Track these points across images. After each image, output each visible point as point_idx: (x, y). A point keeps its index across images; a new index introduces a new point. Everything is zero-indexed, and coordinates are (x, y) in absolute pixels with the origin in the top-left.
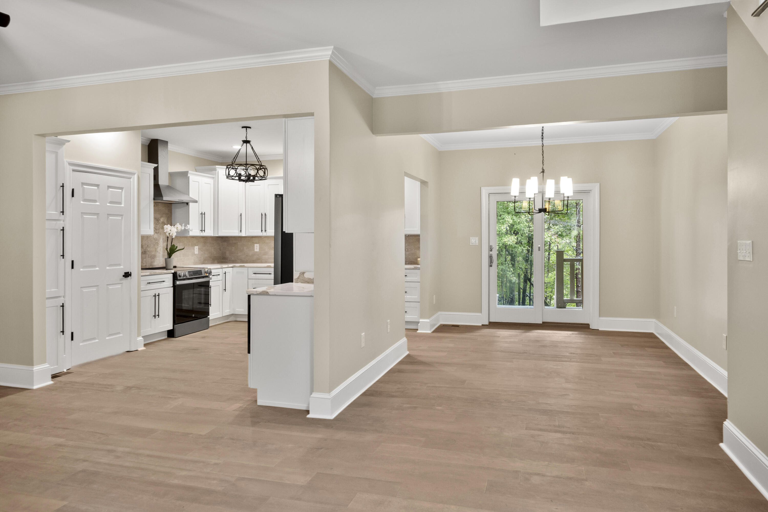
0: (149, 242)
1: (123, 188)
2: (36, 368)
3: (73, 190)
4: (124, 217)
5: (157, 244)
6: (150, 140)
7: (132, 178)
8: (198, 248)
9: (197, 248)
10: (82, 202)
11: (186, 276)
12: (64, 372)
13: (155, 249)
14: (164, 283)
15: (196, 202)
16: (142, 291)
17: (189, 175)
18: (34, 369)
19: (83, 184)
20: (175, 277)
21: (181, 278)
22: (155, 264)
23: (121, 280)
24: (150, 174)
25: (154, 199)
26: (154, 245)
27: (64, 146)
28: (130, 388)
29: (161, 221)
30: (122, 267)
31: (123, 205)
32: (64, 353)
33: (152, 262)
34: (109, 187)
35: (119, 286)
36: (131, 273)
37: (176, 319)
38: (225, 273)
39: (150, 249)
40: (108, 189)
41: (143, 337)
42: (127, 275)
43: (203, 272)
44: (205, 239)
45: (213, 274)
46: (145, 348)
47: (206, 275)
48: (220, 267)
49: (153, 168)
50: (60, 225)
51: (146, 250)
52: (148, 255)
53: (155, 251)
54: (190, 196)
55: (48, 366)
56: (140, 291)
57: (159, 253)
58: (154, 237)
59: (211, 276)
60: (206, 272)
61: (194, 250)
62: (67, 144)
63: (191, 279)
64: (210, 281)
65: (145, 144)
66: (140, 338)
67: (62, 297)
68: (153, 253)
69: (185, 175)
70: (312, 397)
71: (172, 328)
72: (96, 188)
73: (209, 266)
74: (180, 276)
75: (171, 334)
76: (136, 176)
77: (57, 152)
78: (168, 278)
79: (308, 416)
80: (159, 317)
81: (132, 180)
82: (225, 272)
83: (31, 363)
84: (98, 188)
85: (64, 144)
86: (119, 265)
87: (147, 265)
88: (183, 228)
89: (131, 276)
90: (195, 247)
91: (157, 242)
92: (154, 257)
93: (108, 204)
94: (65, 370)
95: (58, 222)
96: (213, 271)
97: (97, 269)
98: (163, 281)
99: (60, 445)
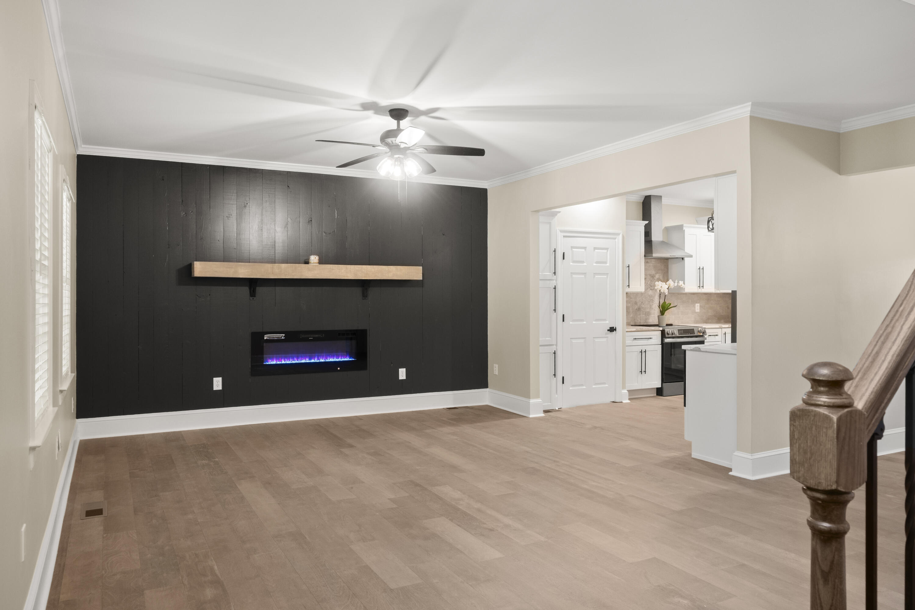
0: (643, 299)
1: (608, 248)
2: (532, 401)
3: (564, 253)
4: (609, 276)
5: (652, 301)
6: (644, 197)
7: (617, 239)
8: (700, 306)
9: (698, 306)
10: (571, 264)
11: (674, 334)
12: (556, 409)
13: (650, 306)
14: (650, 341)
15: (691, 256)
16: (627, 346)
17: (684, 228)
18: (531, 401)
19: (572, 247)
20: (663, 334)
21: (670, 336)
22: (650, 321)
23: (606, 334)
24: (640, 232)
25: (645, 256)
26: (649, 302)
27: (556, 217)
28: (596, 427)
29: (656, 277)
30: (607, 322)
31: (608, 265)
32: (556, 393)
33: (646, 319)
34: (595, 248)
35: (605, 340)
36: (616, 328)
37: (664, 377)
38: (725, 334)
39: (644, 306)
40: (594, 250)
41: (627, 391)
42: (612, 330)
43: (696, 331)
44: (708, 295)
45: (708, 334)
46: (629, 401)
47: (699, 334)
48: (718, 327)
49: (644, 225)
50: (553, 283)
51: (640, 306)
52: (643, 312)
53: (650, 308)
54: (686, 251)
55: (541, 401)
56: (624, 346)
57: (655, 310)
58: (649, 294)
59: (706, 336)
60: (699, 332)
61: (695, 307)
62: (558, 214)
63: (681, 338)
64: (705, 341)
65: (638, 201)
66: (625, 391)
67: (555, 345)
68: (648, 310)
69: (680, 228)
70: (734, 455)
71: (660, 386)
72: (584, 250)
73: (704, 325)
74: (668, 334)
75: (659, 392)
76: (621, 236)
77: (551, 222)
78: (656, 336)
79: (730, 473)
80: (645, 373)
81: (617, 240)
82: (725, 332)
83: (528, 396)
84: (585, 250)
85: (556, 215)
86: (605, 320)
87: (642, 321)
88: (676, 284)
89: (616, 331)
90: (696, 304)
91: (652, 299)
92: (648, 314)
93: (594, 264)
94: (557, 409)
95: (552, 282)
96: (707, 331)
97: (585, 323)
98: (650, 338)
99: (527, 452)
